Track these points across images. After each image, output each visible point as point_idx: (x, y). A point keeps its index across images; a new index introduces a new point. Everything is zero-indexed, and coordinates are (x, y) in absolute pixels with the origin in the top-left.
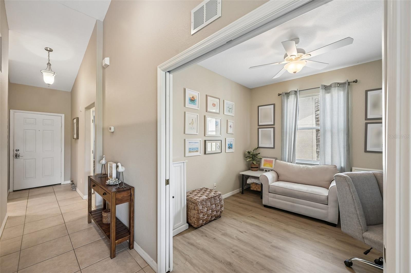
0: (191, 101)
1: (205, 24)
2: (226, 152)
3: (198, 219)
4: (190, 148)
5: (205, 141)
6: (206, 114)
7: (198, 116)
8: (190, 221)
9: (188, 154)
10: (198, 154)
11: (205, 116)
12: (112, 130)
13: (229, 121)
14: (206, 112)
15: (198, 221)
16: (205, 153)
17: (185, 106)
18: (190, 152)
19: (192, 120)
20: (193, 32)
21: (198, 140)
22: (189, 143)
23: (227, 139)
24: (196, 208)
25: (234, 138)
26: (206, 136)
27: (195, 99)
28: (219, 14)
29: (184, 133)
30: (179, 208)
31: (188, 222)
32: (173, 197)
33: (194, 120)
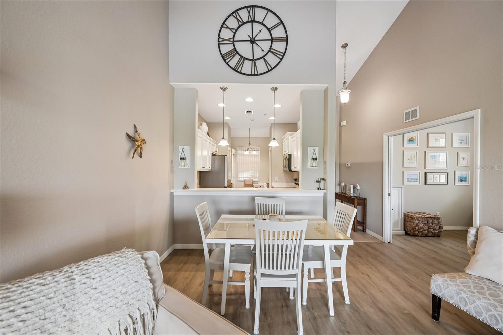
0: (410, 141)
1: (411, 120)
2: (456, 184)
3: (414, 229)
4: (409, 178)
5: (426, 174)
6: (427, 149)
7: (417, 152)
8: (407, 230)
9: (406, 183)
10: (417, 183)
11: (425, 152)
12: (349, 165)
13: (459, 153)
14: (427, 147)
15: (414, 231)
16: (425, 183)
17: (403, 146)
18: (408, 181)
19: (411, 156)
20: (405, 121)
21: (417, 172)
22: (408, 174)
23: (456, 171)
24: (412, 221)
25: (469, 171)
26: (426, 168)
27: (414, 138)
28: (418, 117)
29: (403, 166)
30: (397, 218)
31: (404, 230)
32: (393, 209)
33: (413, 157)
